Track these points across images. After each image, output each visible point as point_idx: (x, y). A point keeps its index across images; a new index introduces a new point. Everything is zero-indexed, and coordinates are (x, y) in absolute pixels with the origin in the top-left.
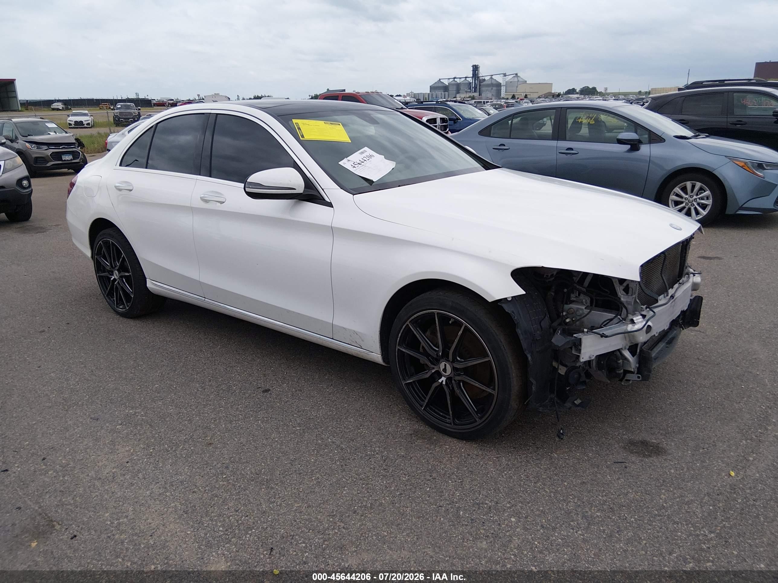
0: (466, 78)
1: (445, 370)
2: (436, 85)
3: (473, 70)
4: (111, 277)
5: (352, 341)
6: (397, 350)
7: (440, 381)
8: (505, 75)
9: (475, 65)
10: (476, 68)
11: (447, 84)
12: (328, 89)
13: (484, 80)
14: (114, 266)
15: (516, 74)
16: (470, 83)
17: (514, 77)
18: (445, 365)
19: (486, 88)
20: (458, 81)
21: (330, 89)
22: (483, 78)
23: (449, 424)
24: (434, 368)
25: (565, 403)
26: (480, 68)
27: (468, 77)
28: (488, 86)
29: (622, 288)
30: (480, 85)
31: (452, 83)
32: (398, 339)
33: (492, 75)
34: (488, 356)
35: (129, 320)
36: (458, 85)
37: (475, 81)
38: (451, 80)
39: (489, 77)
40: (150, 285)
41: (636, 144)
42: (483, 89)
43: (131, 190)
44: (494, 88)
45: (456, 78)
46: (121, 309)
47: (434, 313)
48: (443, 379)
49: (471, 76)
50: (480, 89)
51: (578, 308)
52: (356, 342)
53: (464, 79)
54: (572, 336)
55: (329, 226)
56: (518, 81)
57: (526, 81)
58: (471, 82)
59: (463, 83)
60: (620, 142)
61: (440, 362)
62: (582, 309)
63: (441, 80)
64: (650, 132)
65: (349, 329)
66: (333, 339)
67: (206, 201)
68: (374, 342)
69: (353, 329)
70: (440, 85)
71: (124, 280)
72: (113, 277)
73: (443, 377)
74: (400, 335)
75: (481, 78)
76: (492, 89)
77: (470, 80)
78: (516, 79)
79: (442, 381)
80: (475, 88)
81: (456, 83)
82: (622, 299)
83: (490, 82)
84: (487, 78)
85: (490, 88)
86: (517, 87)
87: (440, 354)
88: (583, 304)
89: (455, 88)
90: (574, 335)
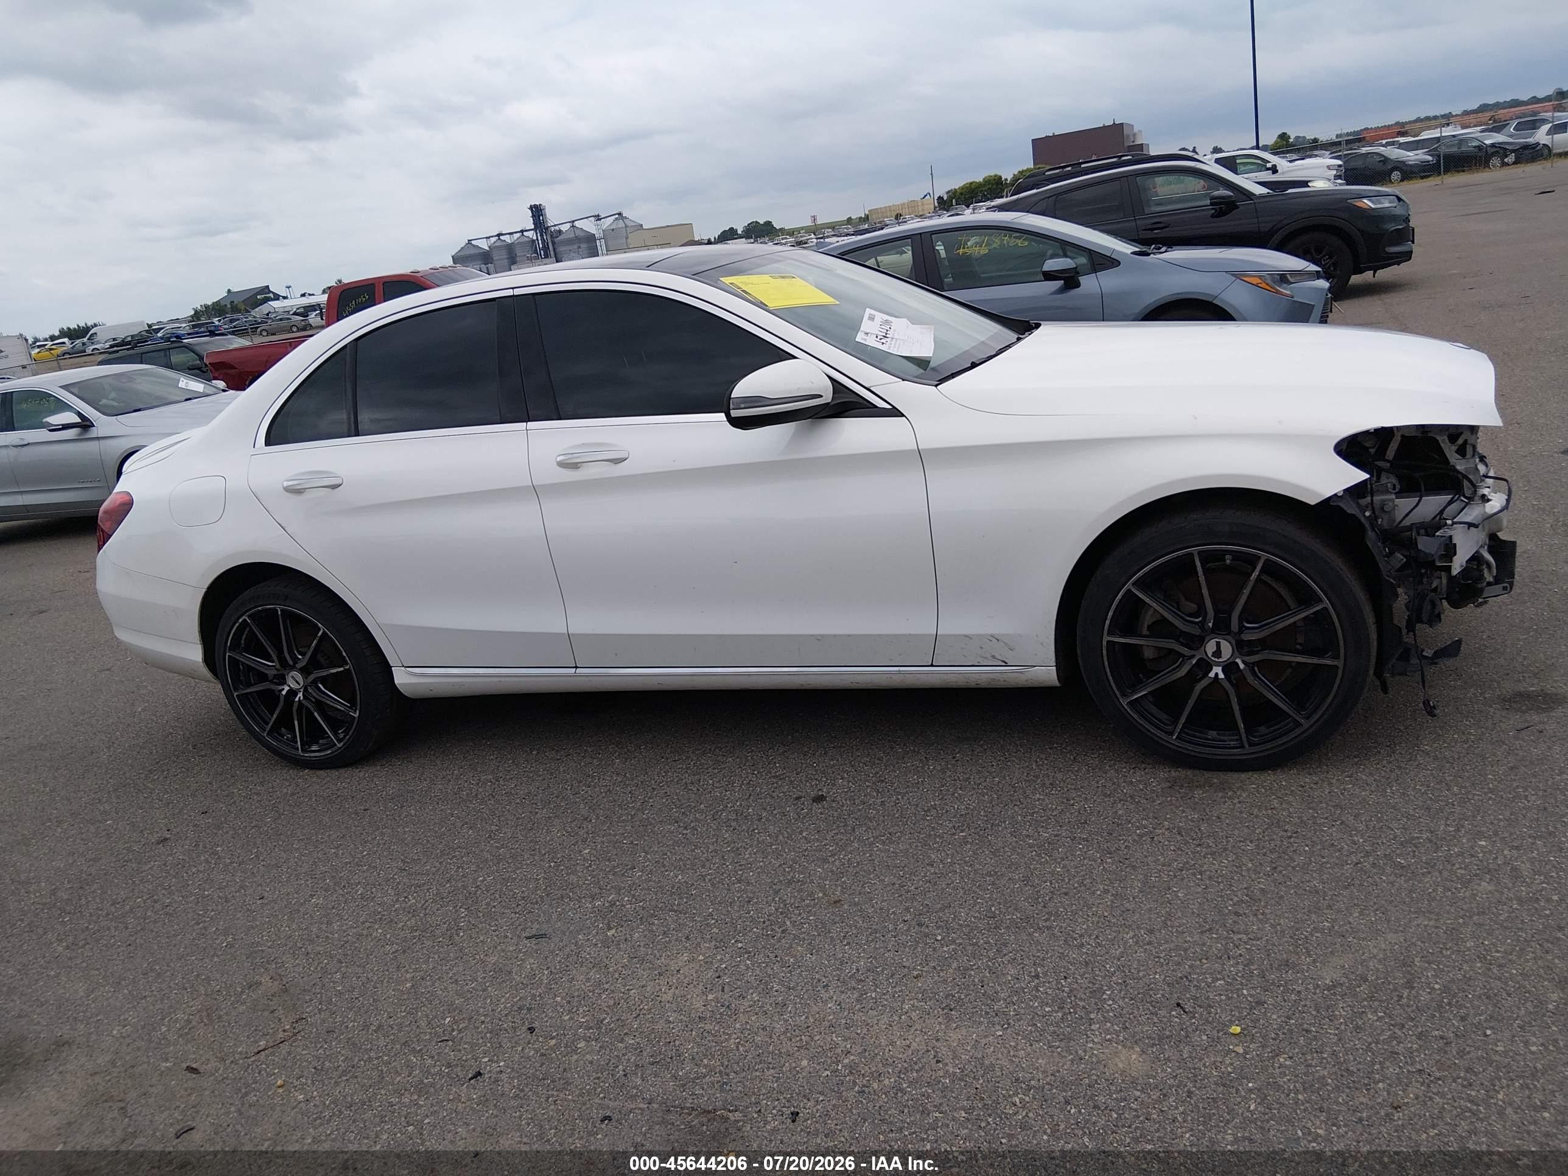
0: (522, 231)
1: (1218, 653)
2: (463, 253)
3: (533, 216)
4: (281, 688)
5: (981, 657)
6: (1104, 643)
7: (1212, 675)
8: (598, 218)
9: (535, 206)
10: (537, 211)
11: (487, 248)
12: (229, 291)
13: (560, 231)
14: (291, 663)
15: (620, 214)
16: (533, 241)
17: (616, 219)
18: (1218, 644)
19: (570, 248)
20: (507, 238)
21: (235, 289)
22: (557, 228)
23: (1237, 748)
24: (1193, 656)
25: (1408, 661)
26: (547, 210)
27: (526, 231)
28: (570, 242)
29: (1454, 448)
30: (553, 243)
31: (496, 244)
32: (1108, 622)
33: (573, 221)
34: (1320, 600)
35: (342, 771)
36: (510, 248)
37: (542, 235)
38: (493, 239)
39: (568, 226)
40: (401, 678)
41: (1073, 277)
42: (561, 249)
43: (334, 487)
44: (583, 246)
45: (503, 235)
46: (315, 752)
47: (1191, 554)
48: (1217, 670)
49: (533, 227)
50: (554, 249)
51: (1384, 501)
52: (993, 657)
53: (518, 235)
54: (1434, 535)
55: (912, 451)
56: (626, 227)
57: (642, 225)
58: (535, 238)
59: (518, 243)
60: (1049, 276)
61: (1206, 640)
62: (1392, 500)
63: (473, 242)
64: (1091, 254)
65: (978, 635)
66: (932, 665)
67: (575, 466)
68: (1042, 644)
69: (990, 632)
70: (473, 251)
71: (320, 685)
72: (287, 688)
73: (1214, 668)
74: (1110, 614)
75: (553, 229)
76: (580, 247)
77: (531, 234)
78: (621, 224)
79: (1217, 674)
80: (546, 248)
81: (505, 243)
82: (1458, 468)
83: (572, 235)
84: (565, 228)
85: (576, 247)
86: (627, 238)
87: (1210, 625)
88: (1387, 492)
89: (504, 255)
90: (1437, 534)
